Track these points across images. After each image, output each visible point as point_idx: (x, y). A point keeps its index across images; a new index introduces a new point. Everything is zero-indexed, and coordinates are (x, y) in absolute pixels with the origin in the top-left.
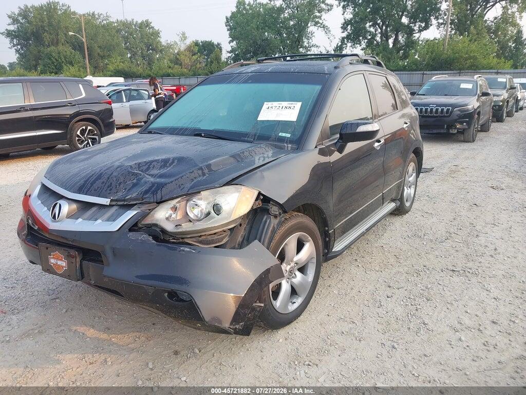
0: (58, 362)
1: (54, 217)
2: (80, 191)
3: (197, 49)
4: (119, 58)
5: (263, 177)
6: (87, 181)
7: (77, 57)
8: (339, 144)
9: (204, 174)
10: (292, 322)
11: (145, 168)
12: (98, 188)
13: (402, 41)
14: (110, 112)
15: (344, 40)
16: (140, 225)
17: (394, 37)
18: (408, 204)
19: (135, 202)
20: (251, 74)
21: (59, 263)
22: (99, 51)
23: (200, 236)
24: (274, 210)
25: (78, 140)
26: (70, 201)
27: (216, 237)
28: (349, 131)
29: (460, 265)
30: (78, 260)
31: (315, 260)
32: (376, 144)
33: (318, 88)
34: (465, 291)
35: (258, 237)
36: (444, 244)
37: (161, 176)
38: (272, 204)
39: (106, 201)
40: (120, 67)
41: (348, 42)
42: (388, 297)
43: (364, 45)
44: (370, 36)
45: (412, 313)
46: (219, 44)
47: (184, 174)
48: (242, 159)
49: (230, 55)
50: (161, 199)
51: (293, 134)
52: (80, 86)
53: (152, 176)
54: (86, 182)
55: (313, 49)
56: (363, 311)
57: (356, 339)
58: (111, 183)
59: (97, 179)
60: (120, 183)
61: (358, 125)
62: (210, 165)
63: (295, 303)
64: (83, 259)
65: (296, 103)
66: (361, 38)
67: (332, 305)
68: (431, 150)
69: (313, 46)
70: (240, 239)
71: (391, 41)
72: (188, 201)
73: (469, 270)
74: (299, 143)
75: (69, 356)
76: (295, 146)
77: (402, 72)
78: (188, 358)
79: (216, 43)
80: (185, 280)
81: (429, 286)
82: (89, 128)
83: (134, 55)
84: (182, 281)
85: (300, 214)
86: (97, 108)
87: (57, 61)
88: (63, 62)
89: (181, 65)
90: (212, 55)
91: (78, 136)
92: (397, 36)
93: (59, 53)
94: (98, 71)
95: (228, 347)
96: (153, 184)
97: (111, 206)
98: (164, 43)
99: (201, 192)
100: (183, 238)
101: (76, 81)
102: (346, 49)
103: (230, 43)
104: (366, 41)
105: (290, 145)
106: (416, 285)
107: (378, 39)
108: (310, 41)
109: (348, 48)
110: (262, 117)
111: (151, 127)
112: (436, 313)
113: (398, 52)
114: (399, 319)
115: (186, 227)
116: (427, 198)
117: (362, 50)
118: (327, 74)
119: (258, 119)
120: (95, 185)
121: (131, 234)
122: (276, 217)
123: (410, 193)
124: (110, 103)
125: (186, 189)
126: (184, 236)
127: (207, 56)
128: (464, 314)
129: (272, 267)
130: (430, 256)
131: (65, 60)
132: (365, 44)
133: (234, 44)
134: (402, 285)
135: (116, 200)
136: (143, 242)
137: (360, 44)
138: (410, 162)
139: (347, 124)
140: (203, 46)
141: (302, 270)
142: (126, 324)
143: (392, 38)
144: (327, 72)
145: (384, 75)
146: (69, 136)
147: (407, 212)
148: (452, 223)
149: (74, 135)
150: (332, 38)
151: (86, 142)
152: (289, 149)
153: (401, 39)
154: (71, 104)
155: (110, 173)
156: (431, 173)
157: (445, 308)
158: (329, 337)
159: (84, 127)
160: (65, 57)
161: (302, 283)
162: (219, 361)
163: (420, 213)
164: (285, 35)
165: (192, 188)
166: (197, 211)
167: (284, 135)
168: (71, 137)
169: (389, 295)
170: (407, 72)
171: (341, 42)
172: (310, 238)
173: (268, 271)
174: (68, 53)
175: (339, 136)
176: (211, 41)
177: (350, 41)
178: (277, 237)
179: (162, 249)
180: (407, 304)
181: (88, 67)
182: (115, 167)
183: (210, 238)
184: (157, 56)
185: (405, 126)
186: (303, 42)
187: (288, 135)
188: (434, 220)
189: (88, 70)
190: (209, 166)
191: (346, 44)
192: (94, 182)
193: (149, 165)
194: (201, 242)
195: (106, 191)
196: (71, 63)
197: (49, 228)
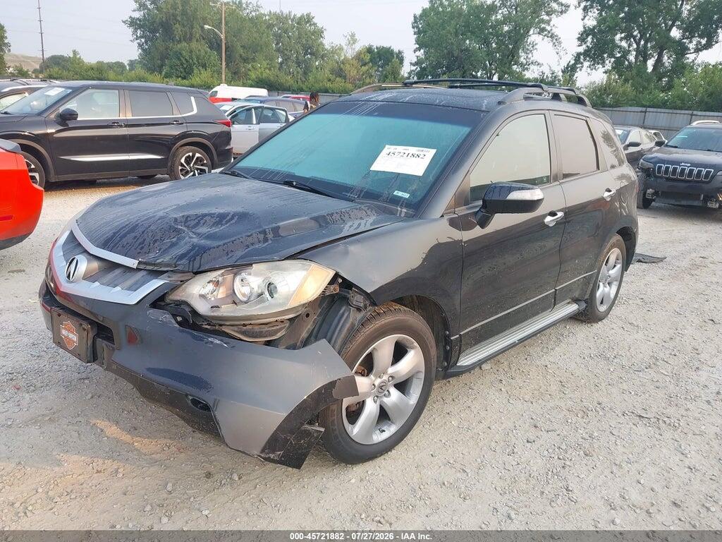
0: (59, 463)
1: (69, 277)
2: (105, 245)
3: (368, 58)
4: (265, 63)
5: (346, 253)
6: (117, 232)
7: (212, 58)
8: (480, 214)
9: (266, 240)
10: (376, 457)
11: (193, 223)
12: (127, 243)
13: (667, 64)
14: (227, 137)
15: (579, 58)
16: (168, 301)
17: (656, 57)
18: (602, 308)
19: (166, 269)
20: (382, 103)
21: (71, 336)
22: (241, 51)
23: (244, 325)
24: (358, 300)
25: (181, 170)
26: (91, 258)
27: (267, 329)
28: (496, 197)
29: (654, 410)
30: (91, 335)
31: (422, 376)
32: (549, 219)
33: (465, 130)
34: (649, 450)
35: (329, 334)
36: (641, 374)
37: (209, 237)
38: (356, 292)
39: (132, 263)
40: (265, 75)
41: (585, 60)
42: (528, 442)
43: (608, 66)
44: (619, 52)
45: (555, 470)
46: (400, 52)
47: (239, 236)
48: (327, 223)
49: (414, 68)
50: (199, 268)
51: (413, 194)
52: (192, 98)
53: (198, 234)
54: (115, 234)
55: (532, 67)
56: (484, 456)
57: (460, 495)
58: (144, 240)
59: (129, 232)
60: (156, 241)
61: (511, 189)
62: (278, 228)
63: (384, 431)
64: (98, 335)
65: (429, 150)
66: (605, 55)
67: (443, 441)
68: (673, 230)
69: (532, 63)
70: (304, 335)
71: (650, 64)
72: (235, 274)
73: (666, 419)
74: (418, 208)
75: (75, 458)
76: (410, 212)
77: (659, 110)
78: (221, 485)
79: (396, 50)
80: (206, 383)
81: (596, 434)
82: (197, 155)
83: (286, 59)
84: (201, 383)
85: (403, 308)
86: (210, 130)
87: (187, 61)
88: (194, 64)
89: (345, 78)
90: (388, 68)
91: (182, 165)
92: (660, 56)
93: (191, 52)
94: (236, 78)
95: (279, 478)
96: (194, 246)
97: (138, 269)
98: (327, 47)
99: (253, 265)
100: (221, 325)
101: (187, 92)
102: (581, 70)
103: (415, 51)
104: (613, 60)
105: (404, 210)
106: (576, 429)
107: (632, 58)
108: (530, 56)
109: (584, 69)
110: (377, 166)
111: (238, 165)
112: (591, 477)
113: (660, 79)
114: (532, 476)
115: (226, 310)
116: (639, 302)
117: (605, 72)
118: (483, 111)
119: (373, 168)
120: (124, 240)
121: (152, 311)
122: (359, 309)
123: (609, 294)
124: (228, 124)
125: (234, 259)
126: (222, 323)
127: (382, 67)
128: (634, 484)
129: (340, 379)
130: (614, 390)
131: (198, 61)
132: (610, 64)
133: (421, 53)
134: (556, 427)
135: (145, 263)
136: (164, 324)
137: (603, 64)
138: (612, 247)
139: (496, 187)
140: (378, 53)
141: (402, 386)
142: (160, 425)
143: (653, 59)
144: (484, 109)
145: (584, 118)
146: (169, 164)
147: (601, 320)
148: (666, 345)
149: (177, 163)
150: (562, 53)
151: (192, 173)
152: (403, 215)
153: (666, 60)
154: (178, 122)
155: (147, 225)
156: (660, 264)
157: (607, 472)
158: (422, 487)
159: (191, 154)
160: (198, 58)
161: (397, 404)
162: (261, 496)
163: (620, 323)
164: (494, 45)
165: (242, 257)
166: (246, 290)
167: (400, 194)
168: (173, 165)
169: (532, 438)
170: (667, 111)
171: (575, 60)
172: (416, 344)
173: (332, 384)
174: (203, 53)
175: (482, 203)
176: (390, 48)
177: (588, 59)
178: (360, 338)
179: (185, 337)
180: (553, 456)
181: (223, 73)
182: (157, 217)
183: (257, 329)
184: (317, 63)
185: (607, 194)
186: (519, 57)
187: (406, 196)
188: (640, 336)
189: (223, 76)
190: (276, 231)
191: (582, 63)
192: (125, 236)
193: (200, 219)
194: (244, 333)
195: (135, 249)
196: (204, 66)
197: (61, 290)
